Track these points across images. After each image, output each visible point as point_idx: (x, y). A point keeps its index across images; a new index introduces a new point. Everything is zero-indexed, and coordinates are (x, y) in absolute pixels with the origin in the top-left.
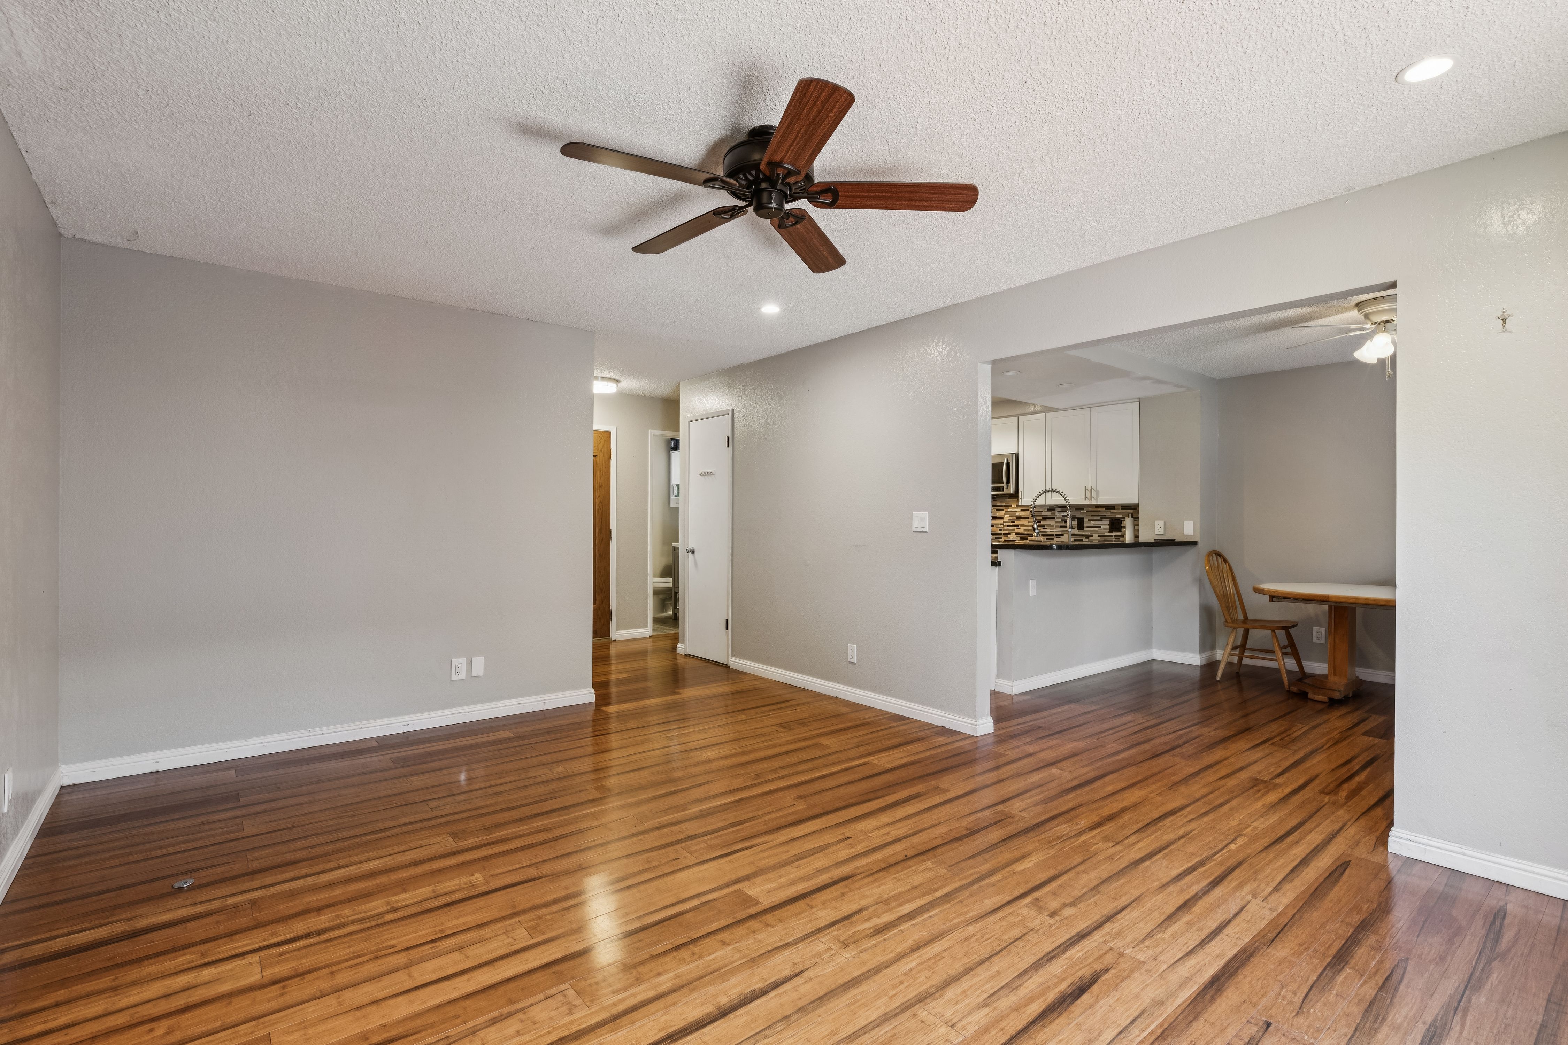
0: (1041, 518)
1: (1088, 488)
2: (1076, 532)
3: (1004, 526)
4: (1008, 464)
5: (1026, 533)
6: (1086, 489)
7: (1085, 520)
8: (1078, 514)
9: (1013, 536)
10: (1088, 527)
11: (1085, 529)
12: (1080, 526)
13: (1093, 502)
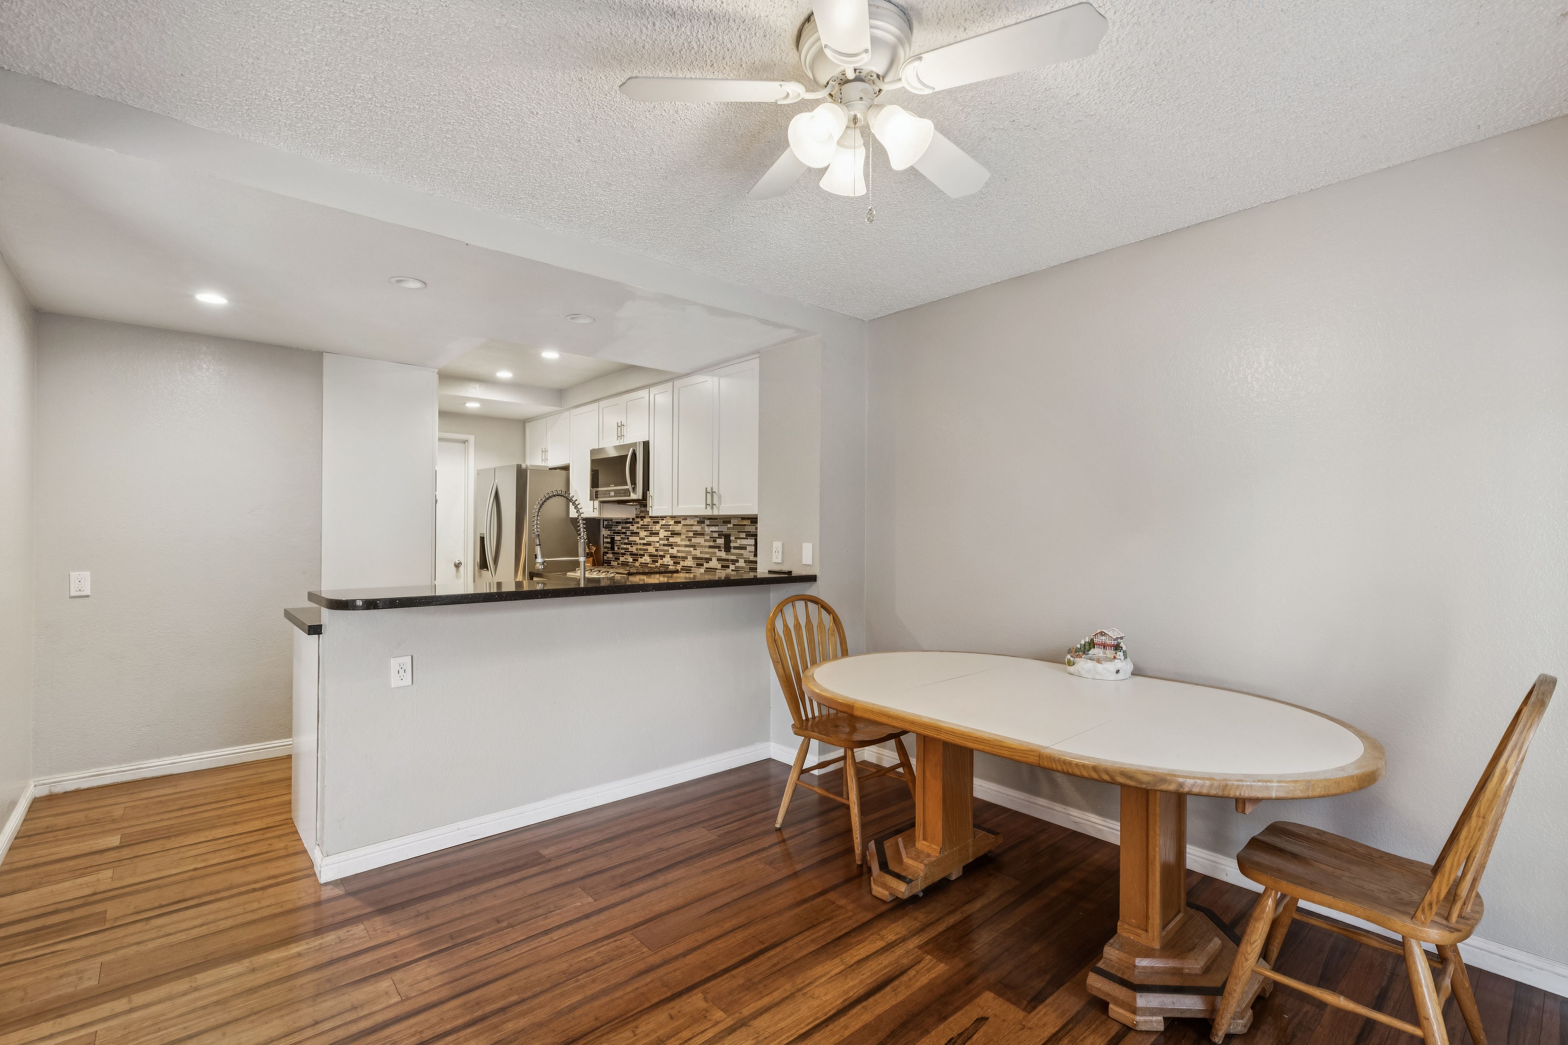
0: (691, 534)
1: (709, 490)
2: (723, 554)
3: (660, 545)
4: (634, 455)
5: (679, 555)
6: (707, 492)
7: (732, 538)
8: (724, 529)
9: (667, 560)
10: (735, 548)
11: (733, 551)
12: (727, 549)
13: (716, 513)
